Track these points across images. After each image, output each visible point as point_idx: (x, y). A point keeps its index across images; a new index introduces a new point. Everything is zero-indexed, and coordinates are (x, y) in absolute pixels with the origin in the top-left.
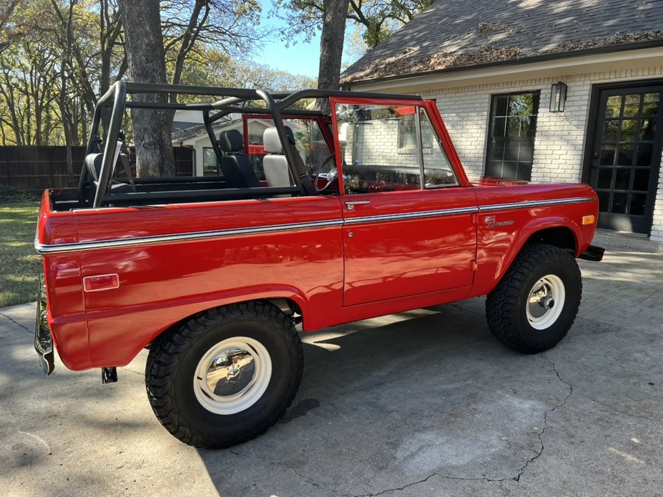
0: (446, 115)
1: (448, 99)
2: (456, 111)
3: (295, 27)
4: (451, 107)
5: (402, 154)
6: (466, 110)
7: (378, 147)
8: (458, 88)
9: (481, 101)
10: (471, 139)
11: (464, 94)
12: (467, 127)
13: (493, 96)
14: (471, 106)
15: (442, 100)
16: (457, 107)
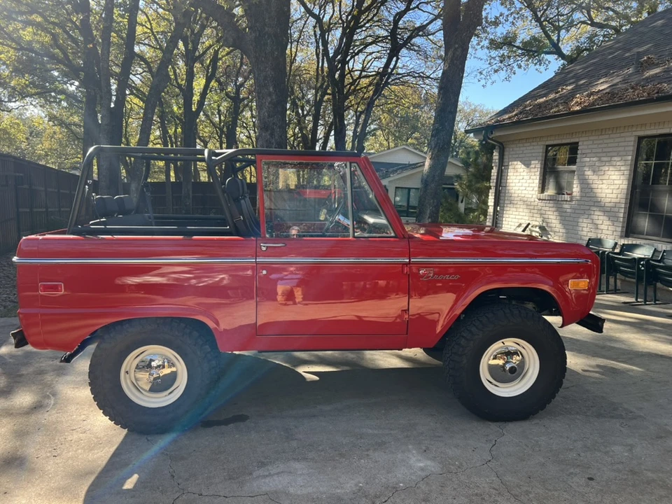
0: (588, 159)
1: (591, 142)
2: (598, 155)
3: (494, 67)
4: (594, 151)
5: (542, 200)
6: (609, 154)
7: (520, 192)
8: (601, 130)
9: (626, 144)
10: (612, 187)
11: (607, 136)
12: (609, 173)
13: (640, 139)
14: (615, 149)
15: (585, 143)
16: (600, 150)
